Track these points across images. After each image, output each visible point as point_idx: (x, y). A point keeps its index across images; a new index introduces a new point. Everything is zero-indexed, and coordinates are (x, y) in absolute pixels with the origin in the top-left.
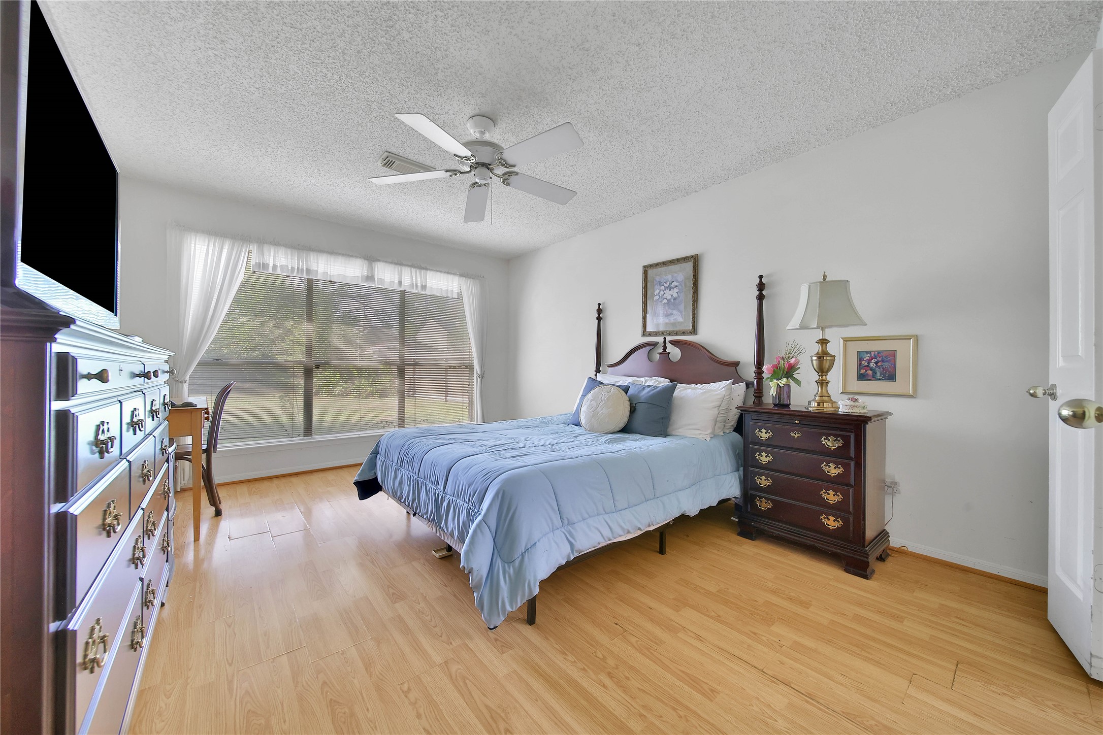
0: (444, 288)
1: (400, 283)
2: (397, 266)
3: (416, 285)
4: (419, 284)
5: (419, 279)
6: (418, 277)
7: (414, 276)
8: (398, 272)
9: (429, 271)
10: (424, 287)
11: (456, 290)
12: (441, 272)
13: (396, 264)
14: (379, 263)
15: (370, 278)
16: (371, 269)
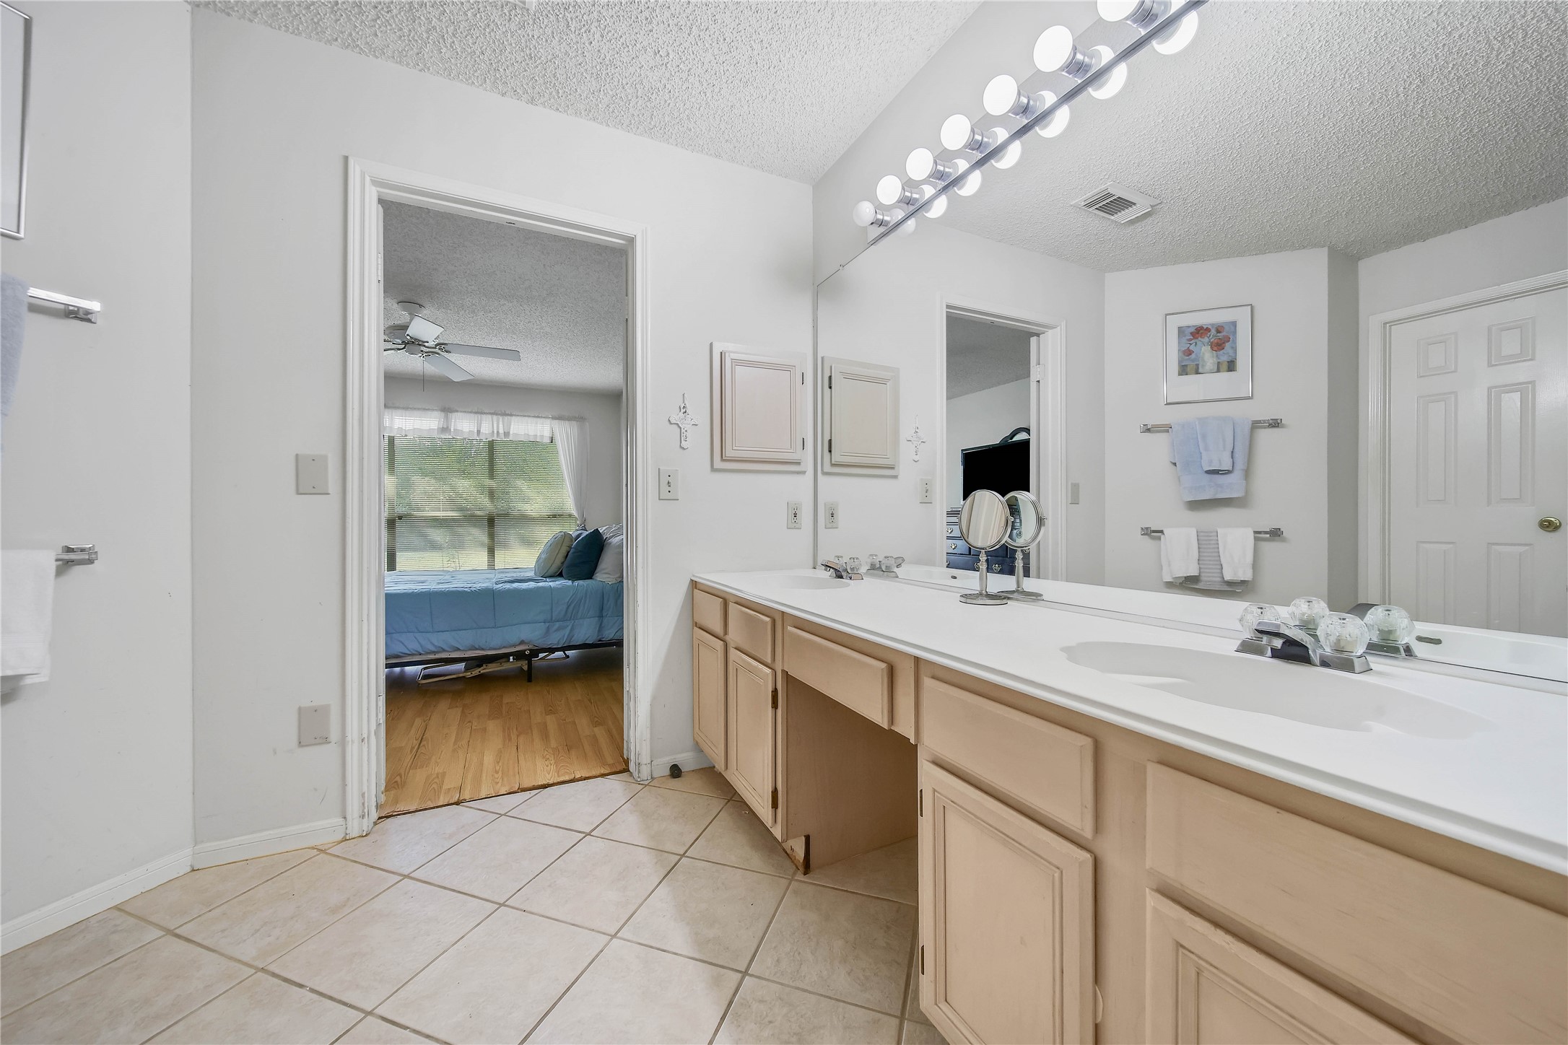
0: (531, 433)
1: (479, 432)
2: (476, 415)
3: (498, 432)
4: (501, 431)
5: (501, 426)
6: (501, 423)
7: (495, 425)
8: (478, 420)
9: (514, 417)
10: (507, 434)
11: (547, 434)
12: (529, 416)
13: (476, 413)
14: (456, 413)
15: (445, 430)
16: (447, 418)
